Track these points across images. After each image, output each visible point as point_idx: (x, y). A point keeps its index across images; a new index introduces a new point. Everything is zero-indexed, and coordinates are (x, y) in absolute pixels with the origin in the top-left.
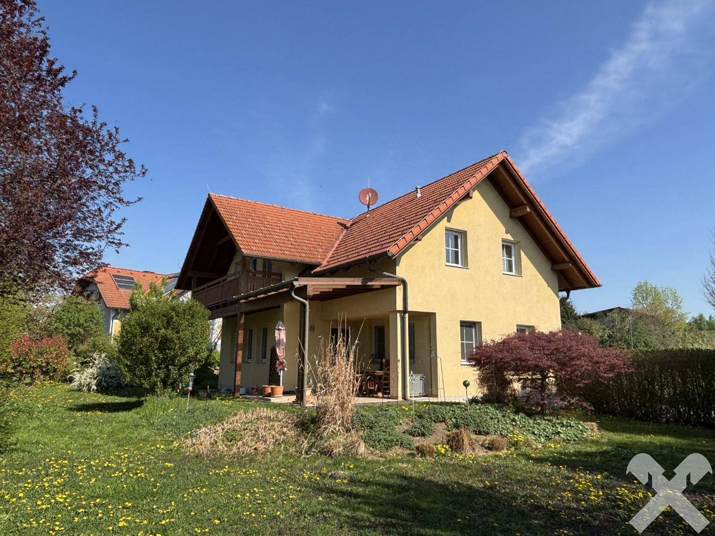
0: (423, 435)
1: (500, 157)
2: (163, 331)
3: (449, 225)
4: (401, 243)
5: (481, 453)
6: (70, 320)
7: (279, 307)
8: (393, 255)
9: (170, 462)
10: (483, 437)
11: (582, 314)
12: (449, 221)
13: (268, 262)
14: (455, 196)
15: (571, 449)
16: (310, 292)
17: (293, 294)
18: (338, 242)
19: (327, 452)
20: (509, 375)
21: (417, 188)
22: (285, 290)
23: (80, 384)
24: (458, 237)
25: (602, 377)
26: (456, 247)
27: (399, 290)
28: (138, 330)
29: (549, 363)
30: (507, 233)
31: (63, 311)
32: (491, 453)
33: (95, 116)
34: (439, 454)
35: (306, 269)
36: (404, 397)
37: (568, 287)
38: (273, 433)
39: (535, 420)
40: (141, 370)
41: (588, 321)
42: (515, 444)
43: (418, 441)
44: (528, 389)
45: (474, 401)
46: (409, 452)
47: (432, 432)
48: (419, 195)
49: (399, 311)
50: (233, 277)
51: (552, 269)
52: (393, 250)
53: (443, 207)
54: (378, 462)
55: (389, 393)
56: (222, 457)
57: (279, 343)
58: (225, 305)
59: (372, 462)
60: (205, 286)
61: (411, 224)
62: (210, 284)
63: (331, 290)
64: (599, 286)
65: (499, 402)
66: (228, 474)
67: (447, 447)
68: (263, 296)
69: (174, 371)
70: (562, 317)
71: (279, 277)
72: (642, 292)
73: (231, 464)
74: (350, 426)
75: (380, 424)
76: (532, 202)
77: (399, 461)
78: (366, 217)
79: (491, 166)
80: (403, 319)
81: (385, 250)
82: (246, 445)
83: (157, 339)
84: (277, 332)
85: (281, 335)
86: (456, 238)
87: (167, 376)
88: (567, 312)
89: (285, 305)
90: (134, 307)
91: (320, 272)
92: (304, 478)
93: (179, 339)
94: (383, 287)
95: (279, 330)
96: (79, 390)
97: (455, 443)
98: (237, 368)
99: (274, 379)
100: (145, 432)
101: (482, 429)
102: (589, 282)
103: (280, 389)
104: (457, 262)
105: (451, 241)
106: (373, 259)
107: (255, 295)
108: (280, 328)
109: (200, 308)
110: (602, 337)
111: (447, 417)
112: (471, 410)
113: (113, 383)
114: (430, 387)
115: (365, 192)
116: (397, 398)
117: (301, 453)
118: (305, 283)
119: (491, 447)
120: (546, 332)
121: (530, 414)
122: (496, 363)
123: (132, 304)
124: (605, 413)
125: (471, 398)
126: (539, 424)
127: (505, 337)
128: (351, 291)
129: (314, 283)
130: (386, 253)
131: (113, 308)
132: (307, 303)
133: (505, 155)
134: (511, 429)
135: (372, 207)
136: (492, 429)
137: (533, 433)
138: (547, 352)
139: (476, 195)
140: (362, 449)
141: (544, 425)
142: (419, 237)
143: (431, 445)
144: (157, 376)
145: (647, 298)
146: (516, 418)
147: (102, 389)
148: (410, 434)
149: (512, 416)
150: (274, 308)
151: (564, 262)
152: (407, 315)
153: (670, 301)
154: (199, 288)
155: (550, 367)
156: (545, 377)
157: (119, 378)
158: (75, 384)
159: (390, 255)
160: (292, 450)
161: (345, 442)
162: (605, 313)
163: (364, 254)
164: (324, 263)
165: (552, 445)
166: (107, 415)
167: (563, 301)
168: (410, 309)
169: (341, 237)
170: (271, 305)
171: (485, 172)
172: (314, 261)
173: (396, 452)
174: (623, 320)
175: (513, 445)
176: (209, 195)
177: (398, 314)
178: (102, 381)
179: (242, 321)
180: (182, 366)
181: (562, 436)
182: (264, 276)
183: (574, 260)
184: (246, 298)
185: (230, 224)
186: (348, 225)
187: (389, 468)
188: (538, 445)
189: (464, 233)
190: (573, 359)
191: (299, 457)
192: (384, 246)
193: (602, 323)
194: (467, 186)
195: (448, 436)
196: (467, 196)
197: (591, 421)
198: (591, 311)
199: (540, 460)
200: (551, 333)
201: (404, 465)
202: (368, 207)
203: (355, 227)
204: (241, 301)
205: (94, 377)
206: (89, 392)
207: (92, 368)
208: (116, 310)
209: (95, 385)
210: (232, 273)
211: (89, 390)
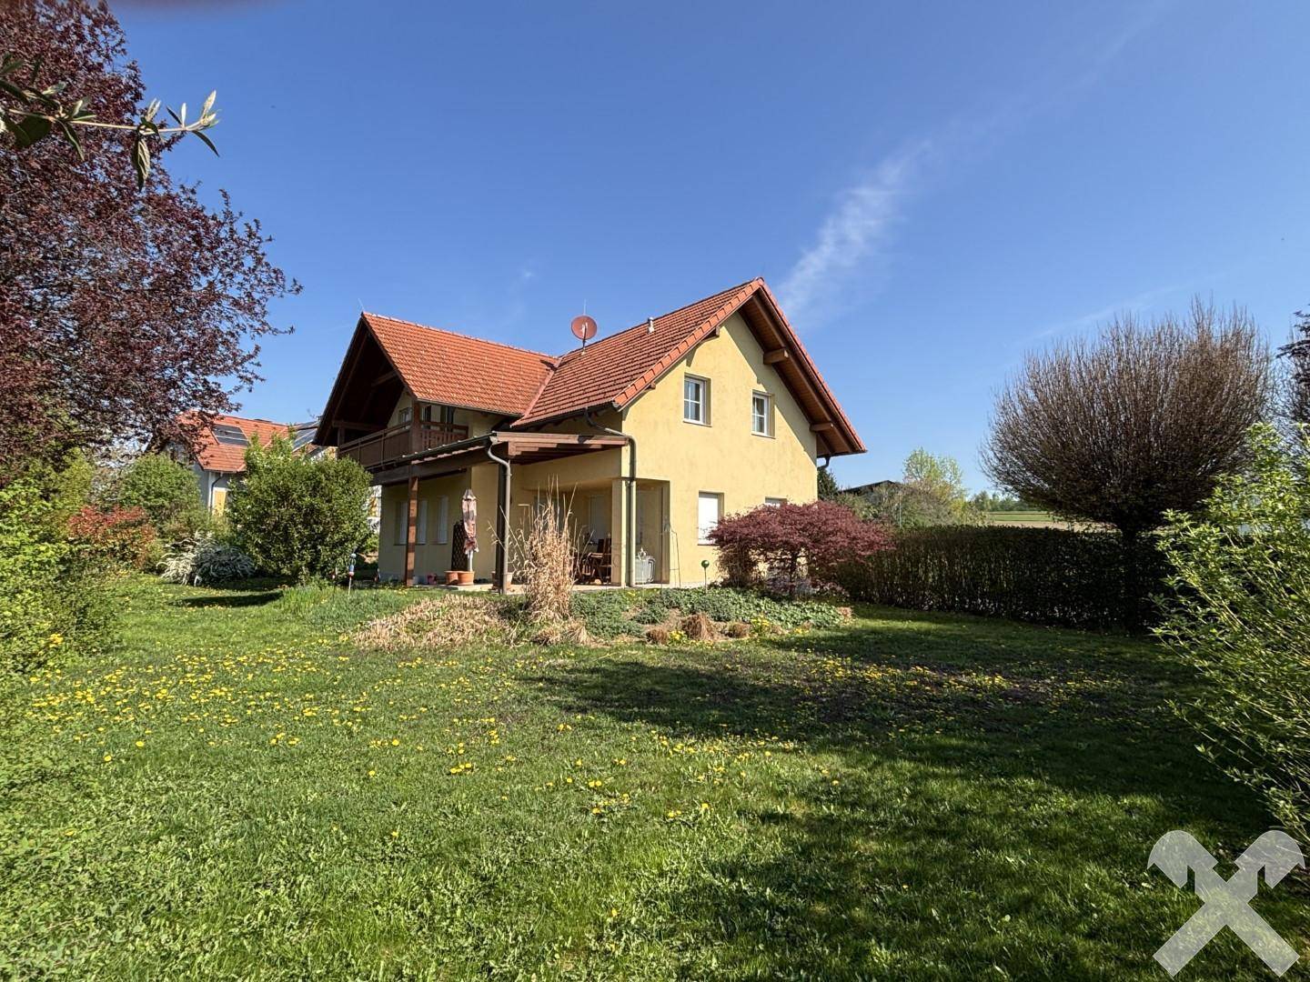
0: (654, 622)
1: (755, 286)
2: (307, 499)
3: (690, 371)
4: (630, 391)
5: (721, 640)
6: (149, 487)
7: (464, 471)
8: (620, 407)
9: (344, 656)
10: (722, 624)
11: (844, 489)
12: (689, 364)
13: (448, 411)
14: (699, 334)
15: (822, 633)
16: (513, 451)
17: (489, 453)
18: (543, 387)
19: (542, 641)
20: (753, 554)
21: (649, 320)
22: (477, 447)
23: (177, 574)
24: (699, 386)
25: (860, 556)
26: (697, 398)
27: (626, 451)
28: (272, 499)
29: (801, 540)
30: (759, 382)
31: (137, 473)
32: (731, 640)
33: (227, 204)
34: (673, 640)
35: (503, 422)
36: (629, 584)
37: (828, 452)
38: (472, 621)
39: (782, 605)
40: (278, 550)
41: (850, 497)
42: (759, 630)
43: (648, 628)
44: (776, 571)
45: (713, 586)
46: (638, 639)
47: (664, 618)
48: (652, 329)
49: (625, 478)
50: (396, 432)
51: (810, 430)
52: (619, 400)
53: (683, 347)
54: (603, 650)
55: (610, 580)
56: (409, 650)
57: (468, 518)
58: (389, 467)
59: (596, 649)
60: (359, 440)
61: (643, 367)
62: (363, 439)
63: (537, 450)
64: (863, 452)
65: (742, 586)
66: (422, 666)
67: (683, 633)
68: (445, 455)
69: (325, 553)
70: (819, 492)
71: (463, 432)
72: (917, 462)
73: (424, 657)
74: (567, 612)
75: (604, 609)
76: (791, 346)
77: (627, 649)
78: (580, 355)
79: (744, 296)
80: (629, 488)
81: (609, 399)
82: (439, 635)
83: (299, 509)
84: (465, 503)
85: (470, 506)
86: (697, 387)
87: (316, 559)
88: (825, 485)
89: (473, 469)
90: (252, 468)
91: (521, 425)
92: (517, 667)
93: (331, 510)
94: (605, 447)
95: (468, 500)
96: (176, 583)
97: (692, 629)
98: (409, 548)
99: (460, 563)
100: (295, 628)
101: (722, 615)
102: (854, 448)
103: (470, 575)
104: (697, 418)
105: (691, 390)
106: (594, 411)
107: (434, 454)
108: (469, 497)
109: (358, 470)
110: (865, 516)
111: (681, 601)
112: (709, 594)
113: (225, 571)
114: (660, 573)
115: (580, 321)
116: (619, 584)
117: (509, 643)
118: (505, 440)
119: (732, 633)
120: (800, 504)
121: (777, 599)
122: (741, 540)
123: (248, 465)
124: (861, 600)
125: (709, 583)
126: (786, 610)
127: (752, 510)
128: (564, 451)
129: (517, 440)
130: (610, 403)
131: (213, 472)
132: (508, 465)
133: (761, 282)
134: (755, 614)
135: (588, 342)
136: (733, 615)
137: (780, 619)
138: (799, 527)
139: (723, 331)
140: (584, 636)
141: (791, 610)
142: (652, 384)
143: (665, 631)
144: (301, 558)
145: (922, 470)
146: (761, 603)
147: (210, 580)
148: (639, 621)
149: (756, 602)
150: (457, 472)
151: (825, 421)
152: (634, 483)
153: (948, 475)
154: (349, 444)
155: (802, 544)
156: (795, 557)
157: (235, 566)
158: (169, 574)
159: (615, 405)
160: (497, 640)
161: (562, 629)
162: (871, 487)
163: (582, 404)
164: (527, 415)
165: (800, 631)
166: (231, 610)
167: (821, 470)
168: (637, 476)
169: (547, 381)
170: (452, 469)
171: (736, 303)
172: (511, 411)
173: (623, 639)
174: (891, 496)
175: (757, 631)
176: (362, 314)
177: (624, 482)
178: (210, 569)
179: (415, 488)
180: (335, 546)
181: (811, 621)
182: (442, 429)
183: (837, 419)
184: (421, 458)
185: (395, 357)
186: (556, 365)
187: (617, 655)
188: (785, 632)
189: (707, 382)
190: (828, 534)
191: (506, 648)
192: (608, 395)
193: (867, 500)
194: (714, 321)
195: (683, 622)
196: (713, 335)
197: (845, 606)
198: (854, 486)
199: (784, 645)
200: (804, 505)
201: (634, 652)
202: (584, 342)
203: (566, 367)
204: (413, 462)
205: (198, 564)
206: (192, 584)
207: (193, 552)
208: (217, 474)
209: (200, 575)
210: (395, 424)
211: (191, 582)
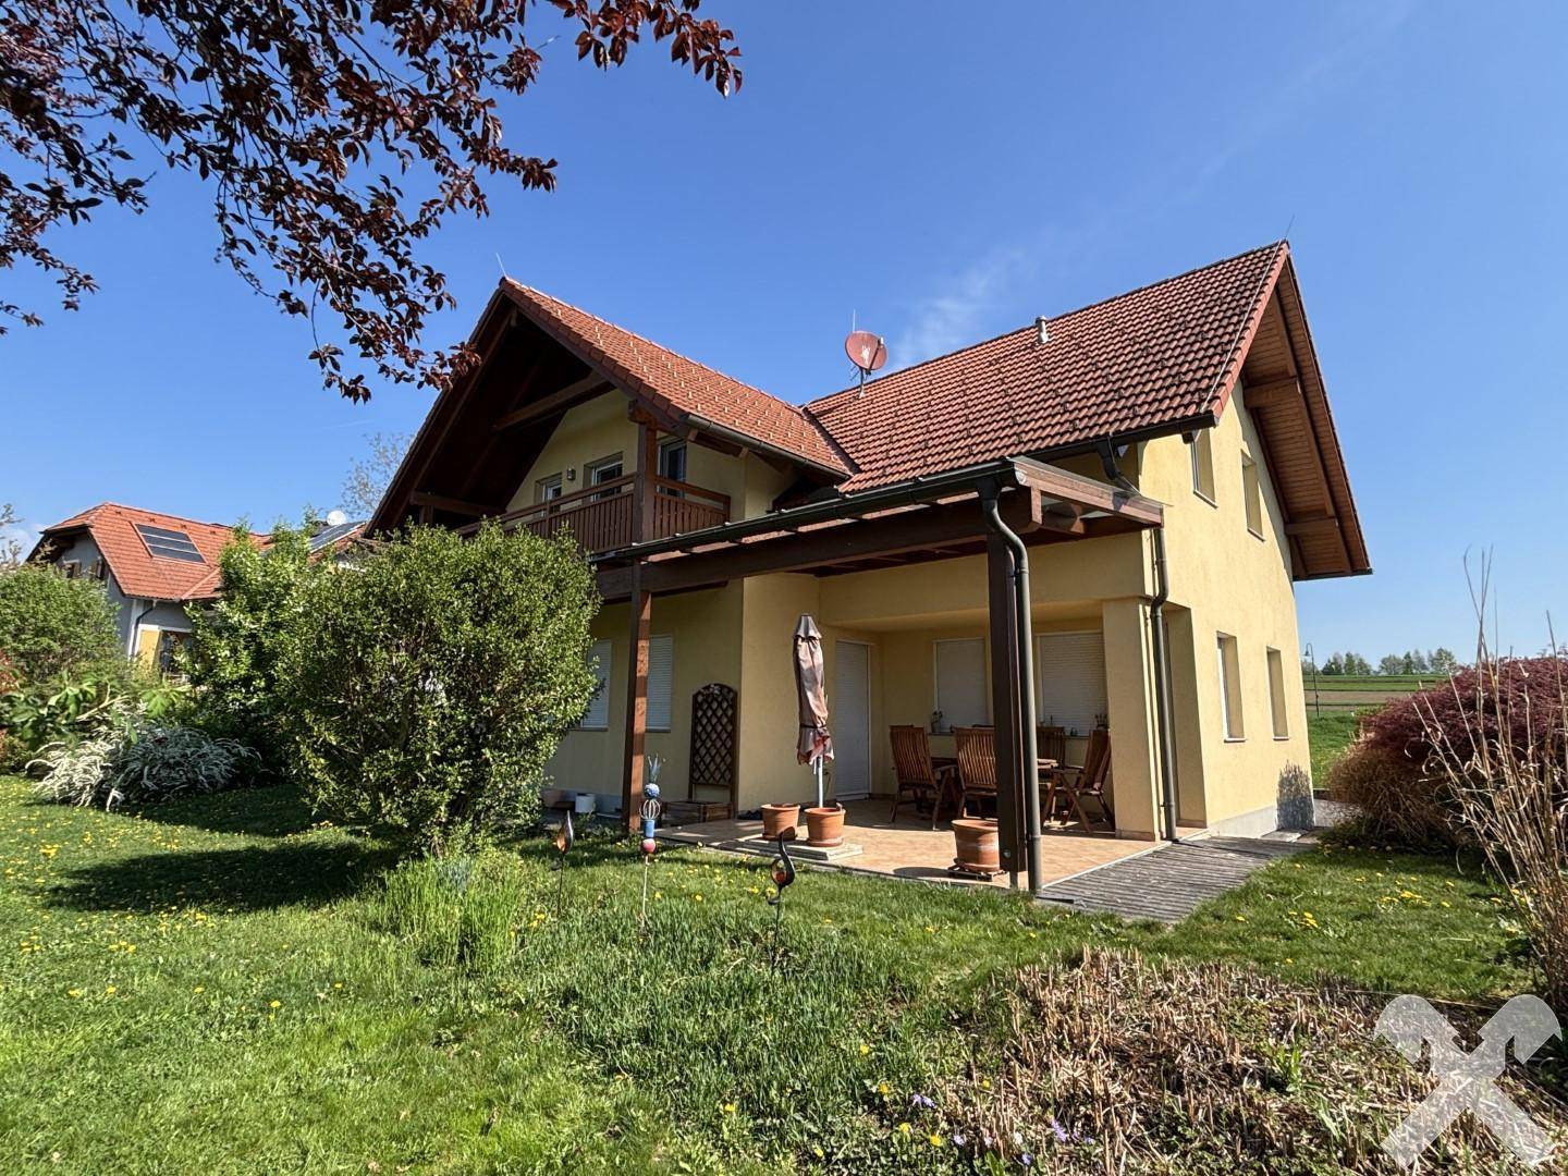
7: (723, 584)
21: (1039, 321)
23: (71, 784)
48: (1045, 336)
49: (1143, 599)
51: (1285, 532)
57: (814, 679)
68: (679, 553)
71: (719, 505)
76: (1303, 374)
84: (804, 646)
85: (815, 655)
89: (746, 580)
95: (810, 639)
96: (66, 802)
108: (812, 633)
113: (174, 779)
118: (1029, 483)
129: (1043, 485)
131: (139, 598)
151: (1321, 516)
152: (1160, 610)
157: (193, 767)
158: (52, 785)
164: (855, 474)
172: (831, 465)
178: (141, 775)
179: (646, 615)
205: (118, 764)
206: (102, 807)
207: (107, 738)
208: (147, 603)
209: (122, 789)
210: (531, 503)
211: (99, 801)
